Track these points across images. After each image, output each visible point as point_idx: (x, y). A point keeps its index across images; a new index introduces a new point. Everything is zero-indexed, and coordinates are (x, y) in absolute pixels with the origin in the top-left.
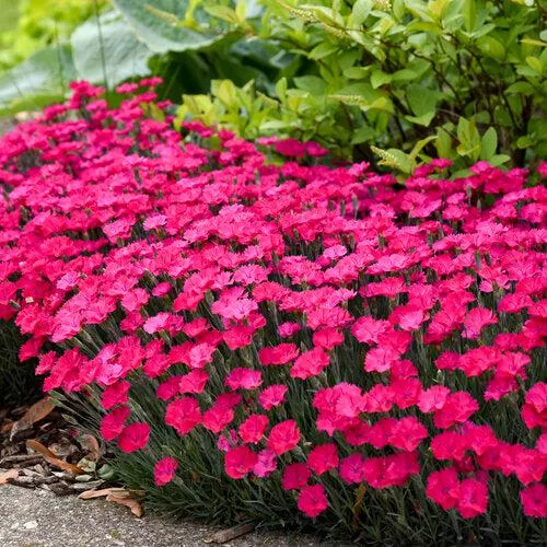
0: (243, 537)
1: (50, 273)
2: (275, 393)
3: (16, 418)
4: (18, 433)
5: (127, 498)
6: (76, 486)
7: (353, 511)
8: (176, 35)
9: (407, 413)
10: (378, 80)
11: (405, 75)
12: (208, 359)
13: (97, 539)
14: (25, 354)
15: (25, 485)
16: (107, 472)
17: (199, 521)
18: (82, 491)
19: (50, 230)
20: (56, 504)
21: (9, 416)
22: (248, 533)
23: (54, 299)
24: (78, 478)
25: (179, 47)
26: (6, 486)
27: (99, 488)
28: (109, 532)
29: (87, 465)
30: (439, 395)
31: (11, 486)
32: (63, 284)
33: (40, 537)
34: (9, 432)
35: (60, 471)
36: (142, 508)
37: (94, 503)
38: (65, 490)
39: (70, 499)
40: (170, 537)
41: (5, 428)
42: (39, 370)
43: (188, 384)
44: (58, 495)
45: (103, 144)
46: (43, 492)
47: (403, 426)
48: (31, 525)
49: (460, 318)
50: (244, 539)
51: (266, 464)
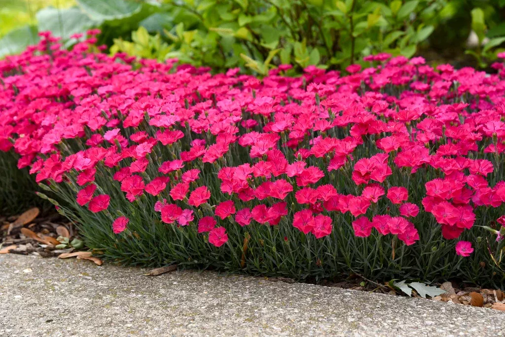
0: (169, 272)
1: (36, 119)
2: (192, 174)
3: (12, 221)
4: (13, 229)
5: (92, 257)
6: (56, 251)
7: (242, 250)
8: (106, 12)
9: (280, 177)
10: (243, 21)
11: (260, 18)
12: (148, 151)
13: (73, 276)
14: (21, 164)
15: (22, 253)
16: (77, 243)
17: (140, 265)
18: (60, 254)
19: (34, 96)
20: (44, 262)
21: (7, 220)
22: (173, 271)
23: (40, 131)
24: (57, 246)
25: (110, 18)
26: (8, 254)
27: (72, 252)
28: (81, 273)
29: (63, 240)
30: (300, 167)
31: (11, 254)
32: (46, 122)
33: (35, 276)
34: (6, 230)
35: (44, 244)
36: (102, 262)
37: (68, 261)
38: (49, 253)
39: (52, 259)
40: (121, 274)
41: (4, 227)
42: (32, 171)
43: (134, 167)
44: (44, 257)
45: (63, 66)
46: (33, 256)
47: (277, 185)
48: (27, 271)
49: (310, 126)
50: (171, 273)
51: (187, 218)
